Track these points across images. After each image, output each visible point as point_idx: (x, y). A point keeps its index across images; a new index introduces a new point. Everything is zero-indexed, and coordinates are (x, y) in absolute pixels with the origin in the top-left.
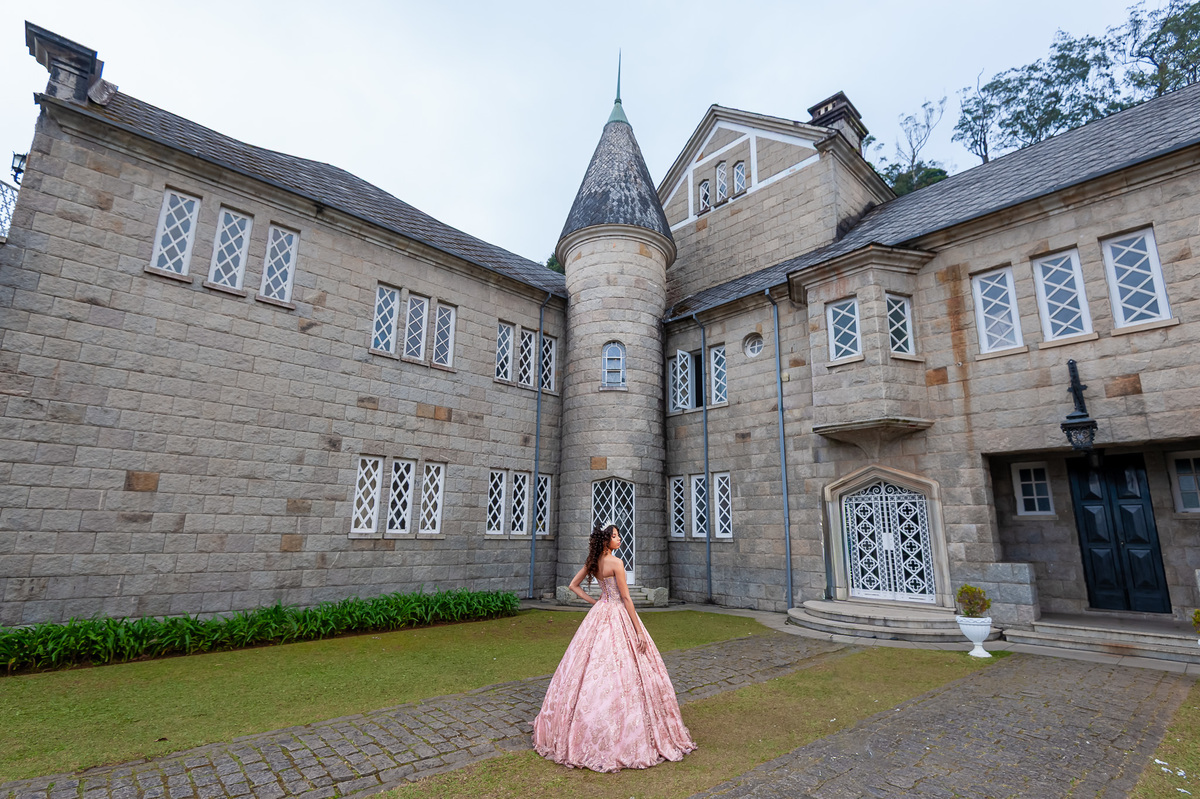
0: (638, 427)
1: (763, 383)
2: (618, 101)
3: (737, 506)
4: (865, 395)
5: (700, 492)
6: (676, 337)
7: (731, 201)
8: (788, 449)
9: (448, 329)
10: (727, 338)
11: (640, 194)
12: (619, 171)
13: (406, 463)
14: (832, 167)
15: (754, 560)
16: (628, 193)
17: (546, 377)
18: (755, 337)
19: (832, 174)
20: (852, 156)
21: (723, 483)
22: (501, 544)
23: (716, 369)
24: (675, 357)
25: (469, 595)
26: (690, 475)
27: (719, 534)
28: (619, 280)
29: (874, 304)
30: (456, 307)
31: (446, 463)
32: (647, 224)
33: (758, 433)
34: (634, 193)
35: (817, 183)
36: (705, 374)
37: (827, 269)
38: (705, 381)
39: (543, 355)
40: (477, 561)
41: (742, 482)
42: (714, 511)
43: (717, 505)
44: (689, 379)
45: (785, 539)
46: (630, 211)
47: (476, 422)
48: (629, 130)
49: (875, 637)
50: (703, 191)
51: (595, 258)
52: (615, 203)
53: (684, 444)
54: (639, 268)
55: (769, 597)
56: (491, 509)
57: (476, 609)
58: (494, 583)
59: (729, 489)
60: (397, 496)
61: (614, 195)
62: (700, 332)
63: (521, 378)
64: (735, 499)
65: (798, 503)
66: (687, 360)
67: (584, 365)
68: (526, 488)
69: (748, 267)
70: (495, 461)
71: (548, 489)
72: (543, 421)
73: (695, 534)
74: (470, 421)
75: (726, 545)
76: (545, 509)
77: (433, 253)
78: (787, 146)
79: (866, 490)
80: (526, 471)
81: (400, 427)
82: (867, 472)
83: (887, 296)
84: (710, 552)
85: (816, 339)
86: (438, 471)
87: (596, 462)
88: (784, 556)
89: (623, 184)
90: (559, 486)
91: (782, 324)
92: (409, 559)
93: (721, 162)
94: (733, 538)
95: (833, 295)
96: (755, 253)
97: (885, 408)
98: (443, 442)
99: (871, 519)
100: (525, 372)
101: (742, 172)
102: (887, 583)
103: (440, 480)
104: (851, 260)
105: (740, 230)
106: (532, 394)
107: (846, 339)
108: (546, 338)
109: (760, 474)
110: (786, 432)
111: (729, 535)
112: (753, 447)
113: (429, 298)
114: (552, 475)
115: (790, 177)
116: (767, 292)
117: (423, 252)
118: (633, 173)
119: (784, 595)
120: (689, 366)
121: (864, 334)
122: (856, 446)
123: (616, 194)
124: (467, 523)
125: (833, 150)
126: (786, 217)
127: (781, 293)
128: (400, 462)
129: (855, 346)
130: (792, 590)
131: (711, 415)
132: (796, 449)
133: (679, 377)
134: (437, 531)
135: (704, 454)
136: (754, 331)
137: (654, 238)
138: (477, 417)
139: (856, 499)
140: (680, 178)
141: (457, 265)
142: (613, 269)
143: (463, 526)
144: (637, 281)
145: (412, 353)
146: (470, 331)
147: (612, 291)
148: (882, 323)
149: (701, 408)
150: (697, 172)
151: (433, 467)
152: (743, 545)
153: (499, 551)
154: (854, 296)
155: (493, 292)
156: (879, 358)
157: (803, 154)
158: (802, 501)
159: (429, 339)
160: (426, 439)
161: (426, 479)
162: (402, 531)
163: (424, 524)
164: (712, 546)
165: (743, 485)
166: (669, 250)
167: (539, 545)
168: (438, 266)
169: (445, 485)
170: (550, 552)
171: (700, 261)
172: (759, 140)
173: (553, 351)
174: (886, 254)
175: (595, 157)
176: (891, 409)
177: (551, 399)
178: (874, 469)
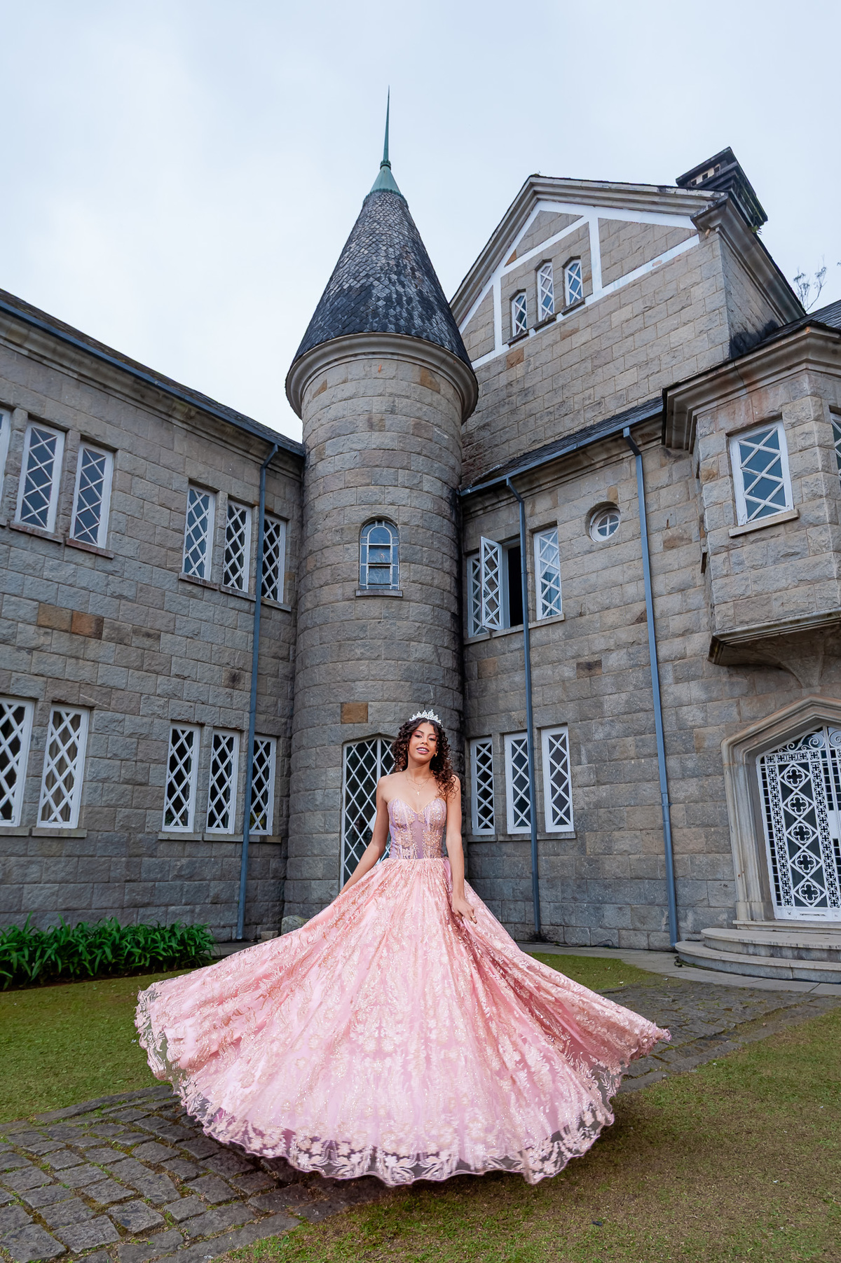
0: (418, 655)
1: (620, 579)
2: (386, 164)
3: (582, 779)
4: (803, 575)
5: (520, 761)
6: (477, 520)
7: (560, 318)
8: (665, 682)
9: (99, 487)
10: (560, 515)
11: (420, 293)
12: (387, 257)
13: (16, 704)
14: (718, 252)
15: (612, 866)
16: (402, 290)
17: (270, 581)
18: (606, 510)
19: (719, 264)
20: (747, 240)
21: (557, 745)
22: (189, 848)
23: (544, 586)
24: (477, 551)
25: (118, 930)
26: (503, 735)
27: (551, 827)
28: (388, 423)
29: (813, 426)
30: (114, 451)
32: (431, 337)
33: (615, 660)
34: (412, 291)
35: (696, 278)
36: (526, 573)
37: (731, 375)
38: (526, 583)
39: (266, 546)
40: (144, 876)
41: (589, 740)
42: (542, 791)
43: (548, 780)
44: (499, 583)
45: (663, 828)
46: (405, 315)
47: (148, 642)
48: (403, 205)
50: (516, 307)
51: (349, 389)
52: (381, 303)
53: (493, 686)
54: (419, 405)
55: (639, 925)
56: (171, 790)
57: (130, 954)
58: (175, 914)
59: (567, 753)
61: (380, 291)
62: (517, 509)
63: (227, 579)
64: (578, 768)
65: (684, 769)
66: (496, 554)
67: (330, 556)
68: (234, 757)
69: (589, 415)
70: (179, 709)
71: (271, 761)
72: (264, 650)
73: (512, 829)
74: (137, 641)
75: (563, 844)
76: (266, 792)
77: (73, 355)
78: (647, 227)
79: (796, 743)
80: (235, 730)
81: (4, 642)
82: (801, 710)
83: (832, 416)
84: (537, 856)
85: (712, 492)
86: (76, 722)
87: (349, 712)
88: (662, 857)
89: (394, 277)
90: (289, 756)
91: (651, 483)
92: (16, 872)
93: (545, 261)
94: (576, 832)
95: (742, 420)
96: (599, 392)
97: (838, 595)
98: (86, 672)
99: (806, 790)
100: (234, 569)
101: (578, 275)
102: (838, 893)
103: (80, 737)
104: (773, 356)
105: (576, 360)
106: (246, 605)
107: (765, 489)
108: (269, 519)
109: (618, 726)
110: (660, 654)
111: (569, 828)
112: (606, 682)
113: (65, 431)
114: (278, 737)
115: (653, 273)
116: (627, 432)
117: (54, 351)
118: (410, 262)
119: (664, 921)
120: (499, 563)
121: (796, 476)
122: (779, 668)
123: (382, 290)
124: (127, 811)
125: (720, 226)
126: (648, 335)
127: (649, 435)
128: (4, 703)
129: (780, 498)
130: (677, 912)
131: (536, 637)
132: (678, 681)
133: (484, 580)
134: (72, 824)
135: (525, 699)
136: (605, 500)
137: (443, 361)
138: (148, 635)
139: (781, 759)
141: (115, 380)
142: (378, 405)
143: (120, 816)
144: (417, 426)
145: (33, 520)
146: (138, 493)
147: (376, 439)
148: (826, 457)
149: (519, 628)
150: (506, 280)
151: (68, 715)
152: (593, 842)
153: (184, 861)
154: (777, 418)
155: (179, 435)
156: (825, 512)
157: (675, 237)
158: (690, 764)
159: (63, 499)
160: (54, 665)
161: (53, 735)
162: (6, 823)
163: (47, 812)
164: (541, 846)
165: (590, 746)
166: (467, 386)
167: (255, 849)
168: (82, 380)
169: (88, 746)
170: (274, 864)
171: (513, 412)
172: (604, 224)
173: (281, 541)
175: (350, 240)
177: (278, 616)
178: (812, 704)
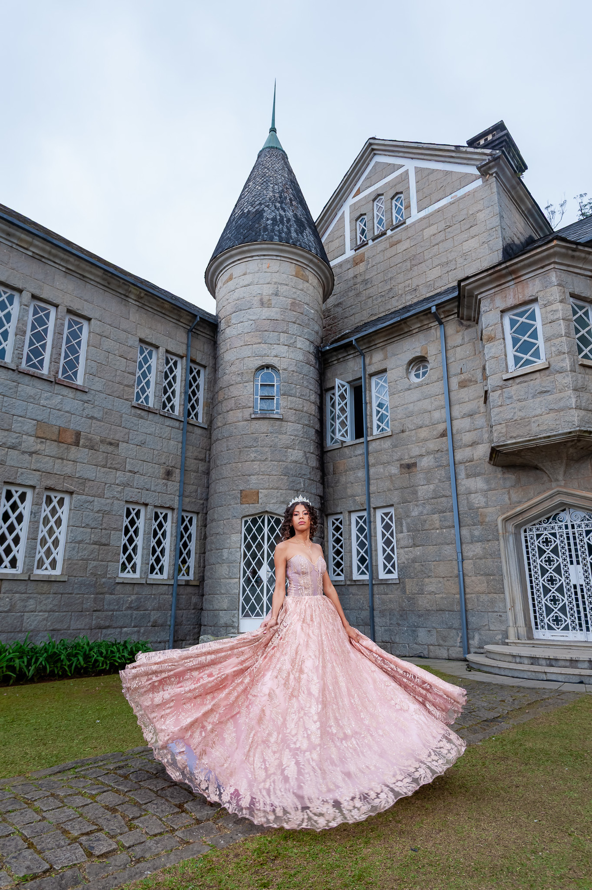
0: (293, 458)
1: (429, 408)
2: (273, 130)
3: (403, 543)
4: (552, 406)
5: (361, 530)
6: (333, 367)
7: (389, 233)
8: (459, 477)
9: (79, 344)
10: (389, 364)
11: (295, 216)
12: (273, 191)
13: (21, 490)
14: (495, 190)
15: (423, 602)
16: (283, 213)
17: (193, 407)
18: (420, 361)
19: (496, 197)
20: (514, 182)
21: (387, 519)
22: (136, 589)
23: (378, 412)
24: (333, 388)
25: (88, 644)
26: (350, 512)
27: (382, 575)
28: (273, 302)
29: (558, 306)
30: (89, 319)
31: (71, 493)
32: (303, 245)
33: (426, 462)
34: (290, 214)
35: (480, 207)
36: (366, 403)
37: (504, 272)
38: (366, 410)
39: (191, 384)
40: (106, 607)
41: (408, 516)
42: (376, 550)
43: (380, 543)
44: (348, 410)
45: (458, 576)
46: (285, 230)
47: (110, 449)
48: (284, 157)
49: (581, 682)
50: (360, 225)
51: (248, 279)
52: (269, 222)
53: (343, 479)
54: (294, 290)
55: (441, 642)
56: (125, 549)
57: (96, 661)
58: (127, 634)
59: (393, 525)
60: (8, 528)
61: (268, 214)
62: (360, 360)
63: (164, 406)
64: (401, 535)
65: (472, 536)
66: (345, 390)
67: (234, 391)
68: (168, 526)
69: (409, 297)
70: (131, 494)
72: (189, 454)
73: (356, 576)
74: (103, 448)
75: (391, 587)
76: (189, 551)
77: (61, 255)
78: (447, 173)
79: (548, 519)
80: (168, 508)
81: (13, 448)
82: (551, 497)
83: (571, 300)
84: (373, 595)
85: (491, 350)
86: (61, 502)
87: (246, 496)
88: (458, 596)
89: (278, 205)
90: (205, 526)
91: (450, 343)
92: (19, 605)
93: (379, 195)
94: (399, 579)
95: (511, 302)
96: (415, 283)
97: (576, 419)
98: (68, 469)
99: (555, 551)
100: (169, 400)
101: (401, 204)
102: (577, 621)
103: (64, 513)
104: (532, 259)
105: (399, 261)
106: (177, 424)
107: (525, 348)
108: (193, 366)
109: (428, 507)
110: (456, 458)
111: (395, 576)
112: (419, 477)
113: (57, 306)
114: (198, 513)
115: (451, 204)
116: (434, 309)
117: (50, 253)
118: (289, 195)
119: (459, 640)
120: (348, 396)
121: (547, 340)
122: (536, 468)
123: (270, 214)
124: (95, 563)
125: (496, 173)
126: (448, 244)
127: (448, 311)
128: (13, 489)
129: (536, 354)
130: (467, 633)
131: (373, 446)
132: (468, 476)
133: (338, 407)
134: (58, 572)
135: (365, 488)
136: (419, 354)
137: (311, 261)
138: (111, 444)
139: (538, 530)
140: (336, 214)
141: (90, 272)
142: (267, 290)
143: (90, 567)
144: (293, 304)
145: (34, 366)
146: (105, 348)
147: (266, 313)
148: (568, 327)
149: (361, 440)
150: (353, 207)
151: (56, 497)
152: (411, 586)
153: (133, 597)
154: (535, 300)
155: (133, 310)
156: (567, 364)
157: (466, 179)
158: (476, 533)
159: (55, 352)
160: (47, 464)
161: (46, 511)
162: (13, 571)
163: (41, 564)
164: (375, 588)
165: (409, 520)
166: (326, 278)
167: (181, 590)
168: (68, 272)
169: (69, 519)
170: (194, 599)
171: (358, 295)
172: (418, 170)
173: (201, 381)
174: (570, 252)
175: (249, 180)
176: (582, 420)
177: (198, 431)
178: (559, 493)
